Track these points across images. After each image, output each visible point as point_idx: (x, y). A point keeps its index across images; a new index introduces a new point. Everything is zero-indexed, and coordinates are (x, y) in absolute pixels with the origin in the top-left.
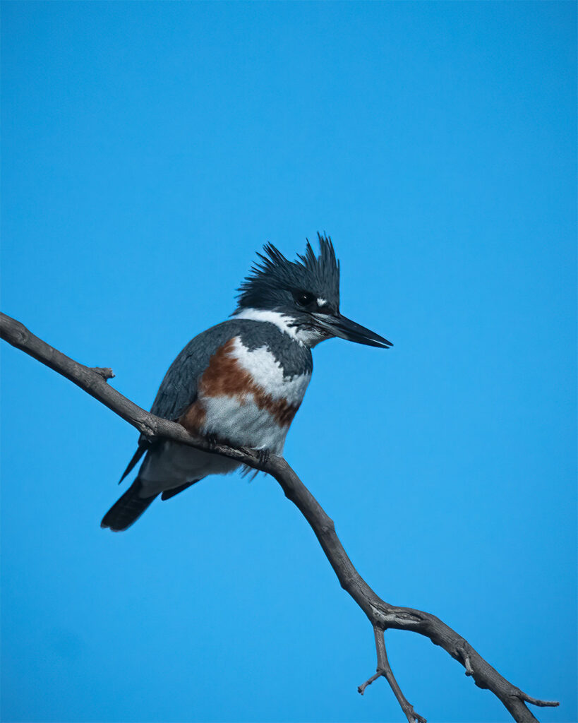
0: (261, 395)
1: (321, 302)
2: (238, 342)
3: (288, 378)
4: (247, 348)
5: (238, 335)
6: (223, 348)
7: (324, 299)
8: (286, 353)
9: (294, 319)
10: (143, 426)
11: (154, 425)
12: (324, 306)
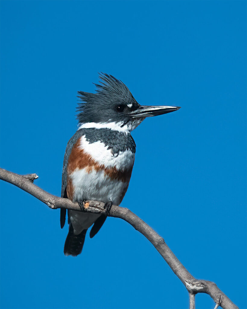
0: (97, 166)
1: (130, 106)
2: (83, 139)
3: (116, 155)
4: (89, 142)
5: (83, 135)
6: (76, 144)
7: (130, 104)
8: (113, 141)
9: (123, 122)
10: (49, 203)
11: (53, 202)
12: (132, 107)
